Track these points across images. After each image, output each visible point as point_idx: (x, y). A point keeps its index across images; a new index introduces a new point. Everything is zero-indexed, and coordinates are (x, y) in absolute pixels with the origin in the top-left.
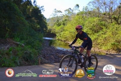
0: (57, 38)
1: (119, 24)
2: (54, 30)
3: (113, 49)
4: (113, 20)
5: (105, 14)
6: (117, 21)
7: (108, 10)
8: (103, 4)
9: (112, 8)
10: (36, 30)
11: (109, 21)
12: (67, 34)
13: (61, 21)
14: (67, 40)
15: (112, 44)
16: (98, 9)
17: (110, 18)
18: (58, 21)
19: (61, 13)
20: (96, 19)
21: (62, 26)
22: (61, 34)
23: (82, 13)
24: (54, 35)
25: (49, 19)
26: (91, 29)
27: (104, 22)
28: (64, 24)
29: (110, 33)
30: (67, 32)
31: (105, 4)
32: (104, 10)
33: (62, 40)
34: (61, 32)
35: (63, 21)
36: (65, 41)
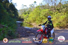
1: (60, 12)
2: (23, 17)
3: (58, 27)
4: (57, 10)
5: (52, 7)
7: (53, 5)
8: (51, 1)
9: (56, 4)
10: (12, 17)
11: (54, 11)
12: (30, 19)
13: (26, 11)
14: (31, 22)
15: (57, 24)
16: (48, 4)
17: (55, 9)
19: (26, 7)
20: (47, 10)
21: (27, 14)
22: (27, 19)
23: (39, 7)
25: (19, 10)
26: (44, 16)
27: (51, 12)
29: (55, 18)
30: (30, 18)
31: (52, 1)
32: (52, 5)
33: (28, 23)
34: (27, 18)
35: (28, 12)
36: (29, 23)
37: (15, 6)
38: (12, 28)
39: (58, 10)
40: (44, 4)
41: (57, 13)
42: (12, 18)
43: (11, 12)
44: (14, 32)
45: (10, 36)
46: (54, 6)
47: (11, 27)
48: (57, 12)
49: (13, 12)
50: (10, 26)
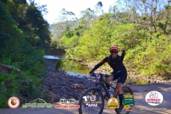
0: (67, 57)
1: (167, 34)
2: (62, 43)
3: (159, 75)
4: (158, 28)
5: (145, 19)
6: (164, 30)
12: (83, 50)
13: (72, 29)
14: (83, 60)
16: (134, 10)
17: (153, 25)
18: (68, 28)
20: (130, 26)
21: (75, 37)
22: (73, 51)
23: (107, 16)
24: (61, 52)
25: (53, 25)
27: (143, 31)
28: (78, 34)
29: (154, 49)
30: (83, 47)
32: (144, 12)
33: (75, 60)
34: (75, 46)
35: (76, 29)
36: (80, 61)
37: (43, 13)
38: (33, 72)
39: (161, 26)
40: (123, 9)
41: (158, 36)
42: (33, 45)
43: (30, 31)
44: (38, 85)
45: (26, 95)
46: (149, 15)
47: (28, 72)
48: (158, 33)
49: (37, 29)
50: (27, 69)
